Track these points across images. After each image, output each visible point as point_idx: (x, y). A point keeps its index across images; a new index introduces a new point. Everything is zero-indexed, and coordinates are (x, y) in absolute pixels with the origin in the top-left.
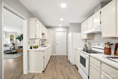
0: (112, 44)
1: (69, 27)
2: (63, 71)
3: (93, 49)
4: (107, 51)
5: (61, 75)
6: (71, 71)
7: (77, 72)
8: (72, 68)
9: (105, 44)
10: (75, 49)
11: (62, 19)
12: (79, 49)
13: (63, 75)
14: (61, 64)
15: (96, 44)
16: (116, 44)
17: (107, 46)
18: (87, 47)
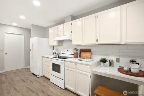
0: (78, 50)
1: (31, 30)
2: (31, 88)
3: (62, 55)
4: (76, 55)
5: (31, 93)
6: (41, 84)
7: (49, 82)
8: (42, 81)
9: (74, 50)
10: (42, 57)
11: (22, 17)
12: (50, 57)
13: (33, 92)
14: (23, 81)
15: (65, 50)
16: (81, 49)
17: (75, 52)
18: (59, 54)
